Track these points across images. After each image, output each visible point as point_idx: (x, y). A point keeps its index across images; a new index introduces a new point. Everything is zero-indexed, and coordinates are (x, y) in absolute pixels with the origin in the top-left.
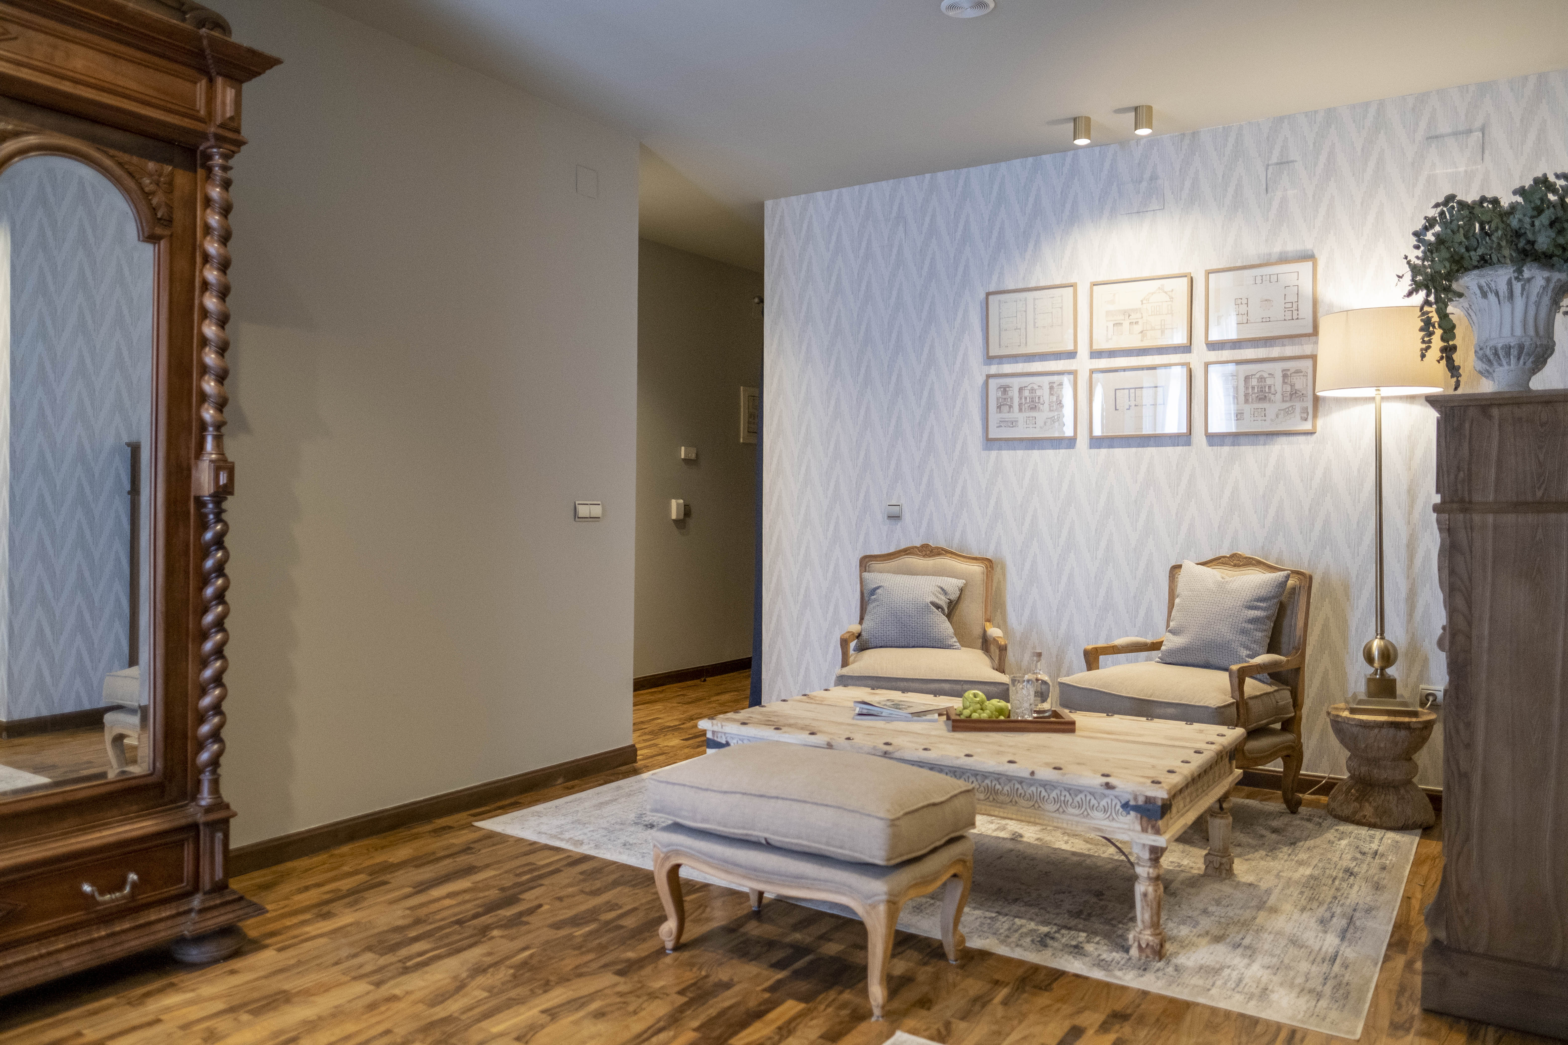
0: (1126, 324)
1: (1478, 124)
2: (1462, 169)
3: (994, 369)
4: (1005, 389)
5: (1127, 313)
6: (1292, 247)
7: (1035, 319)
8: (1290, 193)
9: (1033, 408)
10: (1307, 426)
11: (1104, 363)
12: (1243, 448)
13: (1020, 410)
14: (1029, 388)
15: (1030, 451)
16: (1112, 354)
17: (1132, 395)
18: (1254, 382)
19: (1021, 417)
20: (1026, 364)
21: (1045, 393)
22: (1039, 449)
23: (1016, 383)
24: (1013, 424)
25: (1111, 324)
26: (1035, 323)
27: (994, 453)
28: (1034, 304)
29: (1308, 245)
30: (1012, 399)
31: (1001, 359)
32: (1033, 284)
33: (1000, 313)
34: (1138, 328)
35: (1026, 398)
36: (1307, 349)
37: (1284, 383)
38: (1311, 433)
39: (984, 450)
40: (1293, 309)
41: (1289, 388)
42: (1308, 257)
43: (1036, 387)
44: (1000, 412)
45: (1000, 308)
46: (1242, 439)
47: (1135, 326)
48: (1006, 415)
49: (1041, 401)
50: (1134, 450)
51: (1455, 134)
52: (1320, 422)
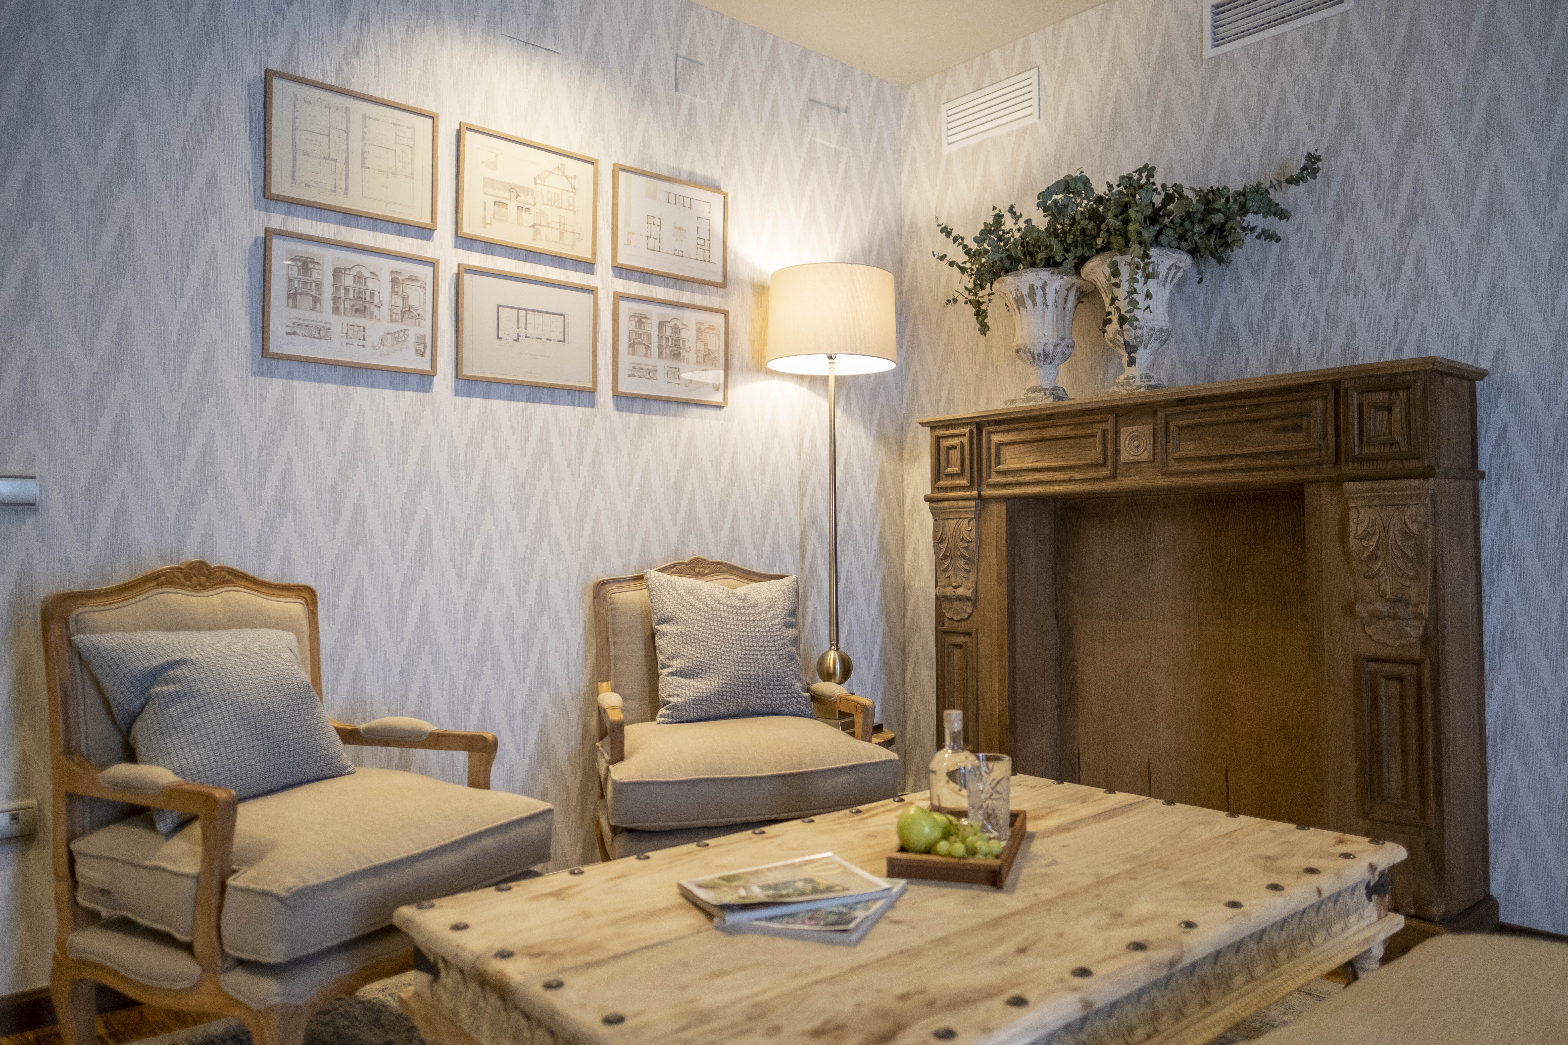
0: (512, 207)
1: (843, 105)
2: (833, 146)
3: (277, 221)
4: (305, 265)
5: (515, 191)
6: (701, 170)
7: (363, 152)
8: (699, 101)
9: (361, 310)
10: (718, 398)
11: (475, 259)
12: (654, 418)
13: (336, 310)
14: (354, 272)
15: (351, 388)
16: (489, 247)
17: (522, 319)
18: (668, 331)
19: (337, 323)
20: (343, 229)
21: (383, 288)
22: (366, 386)
23: (329, 258)
24: (321, 332)
25: (490, 201)
26: (363, 159)
27: (276, 385)
28: (364, 126)
29: (716, 175)
30: (319, 285)
31: (293, 205)
32: (355, 86)
33: (295, 119)
34: (529, 219)
35: (347, 290)
36: (715, 301)
37: (699, 339)
38: (720, 407)
39: (254, 374)
40: (704, 246)
41: (702, 348)
42: (714, 188)
43: (367, 274)
44: (295, 306)
45: (295, 109)
46: (653, 405)
47: (525, 215)
48: (304, 314)
49: (376, 300)
50: (520, 405)
51: (828, 106)
52: (730, 393)
